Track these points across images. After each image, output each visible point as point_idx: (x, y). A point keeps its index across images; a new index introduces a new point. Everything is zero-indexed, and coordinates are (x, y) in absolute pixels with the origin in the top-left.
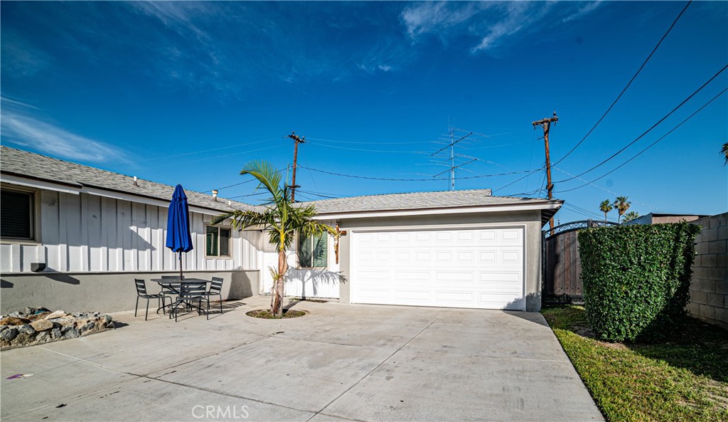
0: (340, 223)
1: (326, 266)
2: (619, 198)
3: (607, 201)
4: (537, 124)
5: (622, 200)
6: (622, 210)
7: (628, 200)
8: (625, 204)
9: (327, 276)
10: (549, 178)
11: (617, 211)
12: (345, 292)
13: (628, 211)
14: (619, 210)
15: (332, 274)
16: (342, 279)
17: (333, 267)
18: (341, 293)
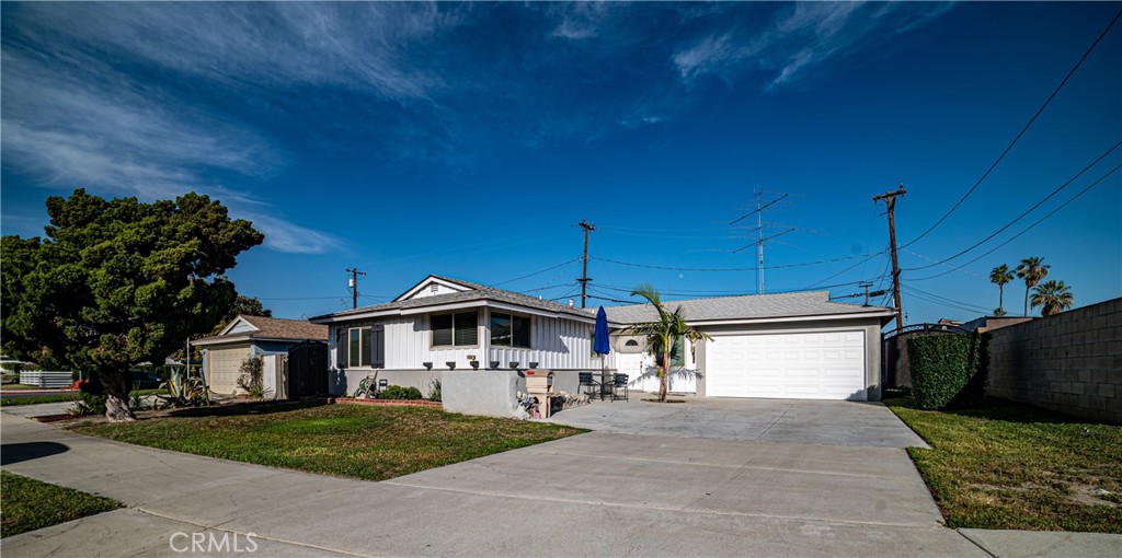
0: (696, 328)
1: (683, 365)
2: (1026, 261)
3: (1004, 267)
4: (879, 198)
5: (1032, 263)
6: (1033, 278)
7: (1043, 263)
8: (1038, 269)
9: (684, 373)
10: (895, 262)
11: (1023, 280)
12: (702, 387)
13: (1044, 281)
14: (1027, 279)
15: (689, 371)
16: (699, 376)
17: (689, 365)
18: (697, 388)
